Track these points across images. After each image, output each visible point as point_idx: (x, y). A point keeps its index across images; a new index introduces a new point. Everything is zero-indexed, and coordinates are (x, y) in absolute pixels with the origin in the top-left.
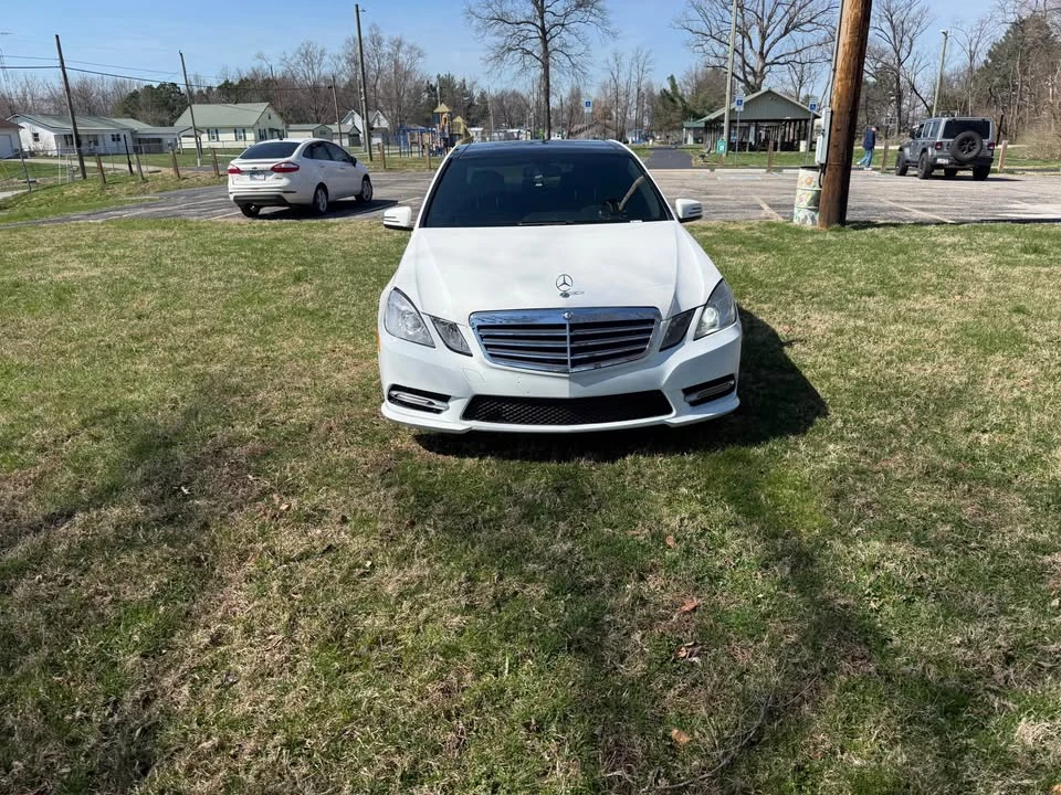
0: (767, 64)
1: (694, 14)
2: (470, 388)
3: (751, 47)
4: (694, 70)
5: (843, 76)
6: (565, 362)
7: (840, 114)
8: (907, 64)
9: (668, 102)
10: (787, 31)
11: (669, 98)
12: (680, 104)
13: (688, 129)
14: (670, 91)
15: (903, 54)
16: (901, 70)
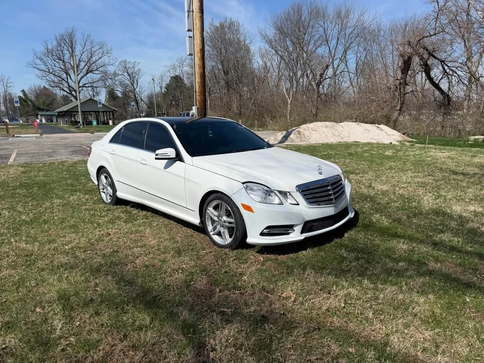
0: (80, 87)
1: (38, 62)
2: (304, 219)
3: (71, 79)
4: (33, 88)
5: (200, 94)
6: (332, 200)
7: (201, 109)
8: (137, 90)
9: (24, 103)
10: (87, 73)
11: (24, 100)
12: (30, 103)
13: (41, 115)
14: (24, 97)
15: (135, 86)
16: (136, 92)
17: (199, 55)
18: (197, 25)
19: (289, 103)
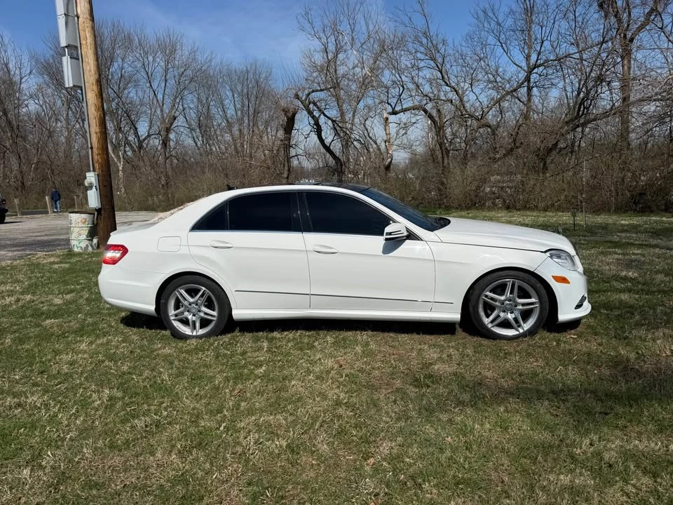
5: (100, 152)
7: (103, 176)
17: (95, 88)
18: (88, 41)
19: (121, 168)
